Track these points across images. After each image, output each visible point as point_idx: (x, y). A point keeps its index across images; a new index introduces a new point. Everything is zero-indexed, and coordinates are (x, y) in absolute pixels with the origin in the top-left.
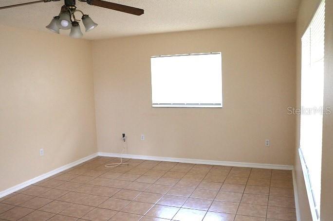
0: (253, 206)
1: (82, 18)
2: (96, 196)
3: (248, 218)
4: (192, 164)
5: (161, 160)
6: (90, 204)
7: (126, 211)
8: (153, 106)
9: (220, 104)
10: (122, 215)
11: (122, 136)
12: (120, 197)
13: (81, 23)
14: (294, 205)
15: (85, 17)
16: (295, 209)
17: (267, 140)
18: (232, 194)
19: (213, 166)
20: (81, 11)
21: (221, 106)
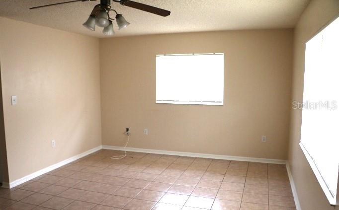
0: (256, 195)
1: (116, 17)
2: (108, 185)
3: (252, 205)
4: (193, 158)
5: (163, 154)
6: (104, 192)
7: (140, 198)
8: (157, 102)
9: (221, 102)
10: (137, 202)
11: (126, 130)
12: (132, 186)
13: (115, 22)
14: (292, 194)
15: (118, 17)
16: (293, 197)
17: (263, 136)
18: (235, 184)
19: (213, 160)
20: (114, 11)
21: (222, 104)
